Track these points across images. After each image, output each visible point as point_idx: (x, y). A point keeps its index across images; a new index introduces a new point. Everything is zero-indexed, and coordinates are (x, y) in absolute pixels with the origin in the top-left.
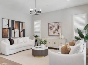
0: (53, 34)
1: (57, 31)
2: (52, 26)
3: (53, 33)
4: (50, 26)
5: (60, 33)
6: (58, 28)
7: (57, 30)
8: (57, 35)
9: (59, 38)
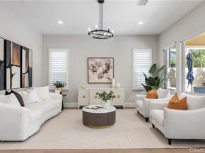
0: (98, 81)
1: (105, 75)
2: (97, 63)
3: (99, 78)
4: (91, 63)
5: (111, 77)
6: (109, 69)
7: (106, 72)
8: (107, 81)
9: (111, 88)
